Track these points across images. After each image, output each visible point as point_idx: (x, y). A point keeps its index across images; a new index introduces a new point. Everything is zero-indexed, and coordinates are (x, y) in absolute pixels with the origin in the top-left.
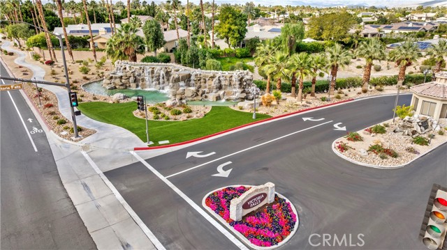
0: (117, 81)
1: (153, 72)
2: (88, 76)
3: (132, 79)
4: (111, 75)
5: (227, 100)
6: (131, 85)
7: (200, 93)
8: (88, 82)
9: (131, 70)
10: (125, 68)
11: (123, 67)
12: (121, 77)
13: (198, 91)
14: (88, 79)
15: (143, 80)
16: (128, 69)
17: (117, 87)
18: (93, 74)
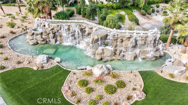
0: (39, 37)
1: (69, 29)
2: (14, 30)
3: (51, 35)
4: (33, 32)
5: (144, 59)
6: (51, 40)
7: (118, 52)
8: (14, 36)
9: (49, 27)
10: (45, 26)
11: (43, 25)
12: (42, 34)
13: (116, 50)
14: (14, 33)
15: (61, 36)
16: (47, 26)
17: (39, 42)
18: (19, 28)
